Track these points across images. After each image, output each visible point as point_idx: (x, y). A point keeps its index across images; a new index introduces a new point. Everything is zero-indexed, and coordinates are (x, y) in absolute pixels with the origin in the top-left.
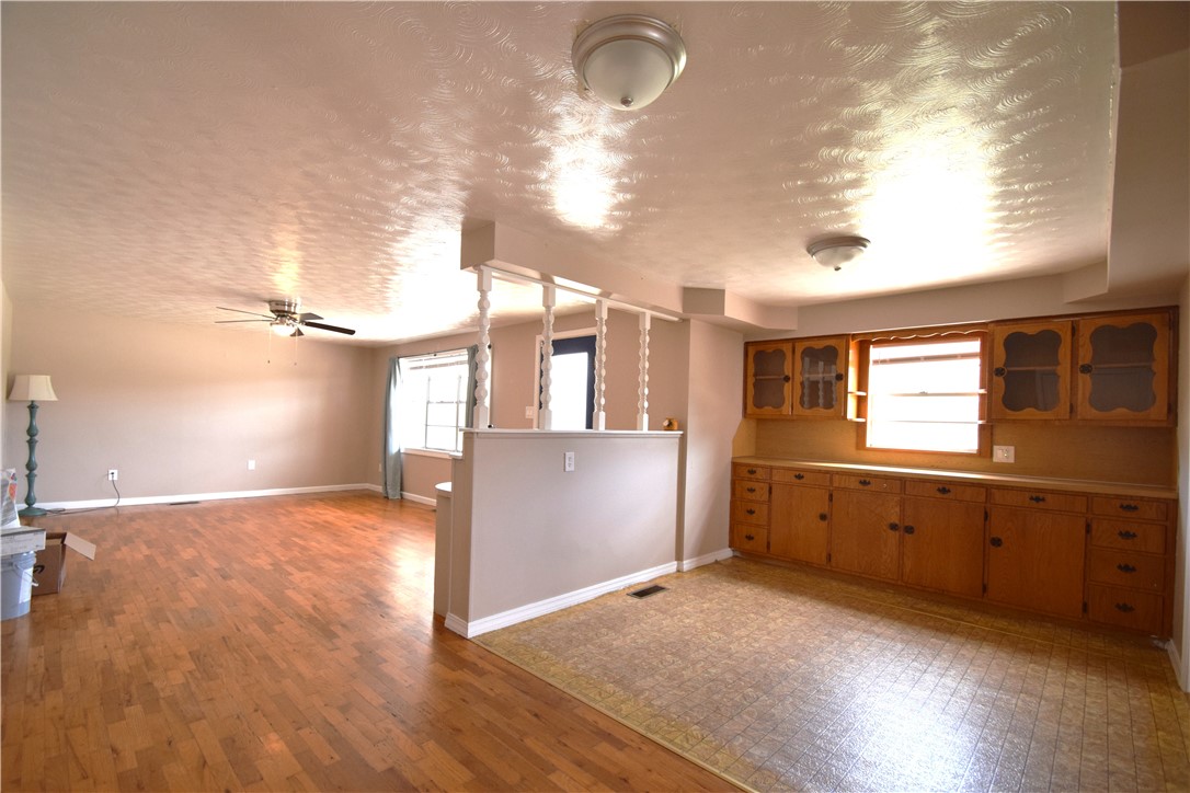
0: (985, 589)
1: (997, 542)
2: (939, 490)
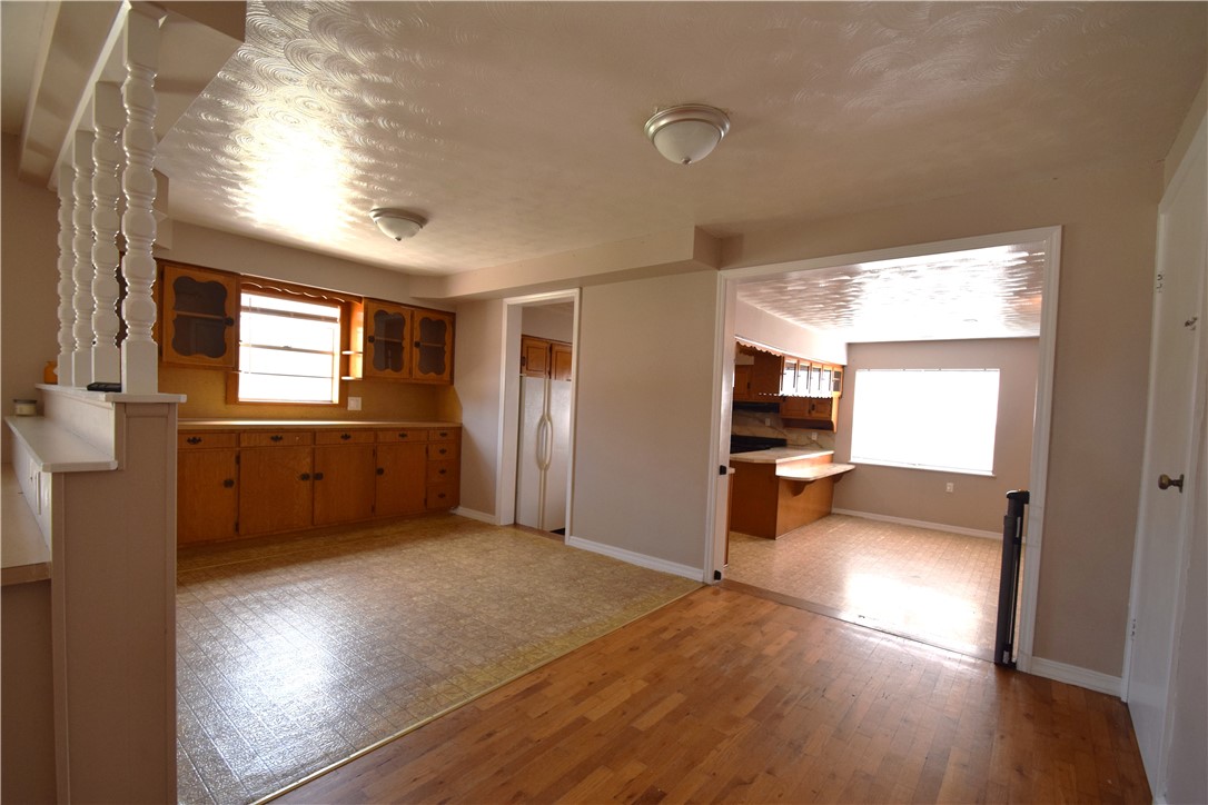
0: (373, 509)
1: (380, 471)
2: (342, 437)
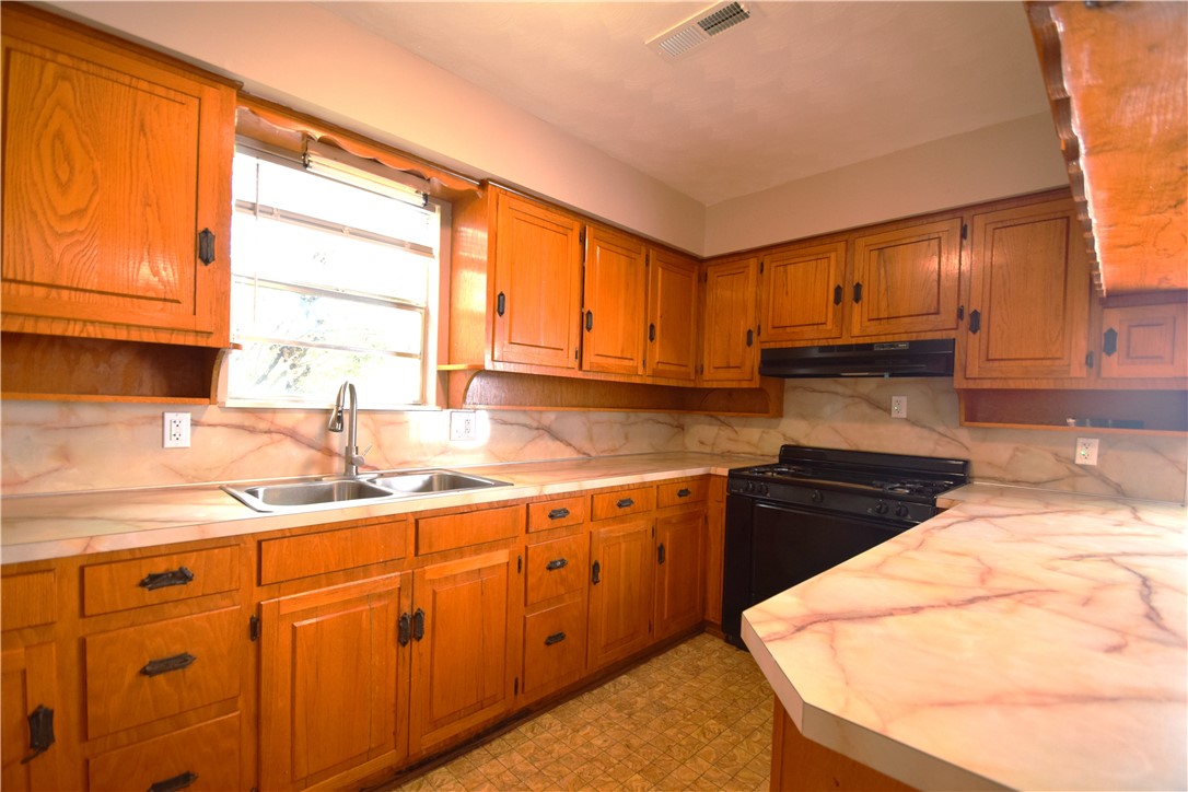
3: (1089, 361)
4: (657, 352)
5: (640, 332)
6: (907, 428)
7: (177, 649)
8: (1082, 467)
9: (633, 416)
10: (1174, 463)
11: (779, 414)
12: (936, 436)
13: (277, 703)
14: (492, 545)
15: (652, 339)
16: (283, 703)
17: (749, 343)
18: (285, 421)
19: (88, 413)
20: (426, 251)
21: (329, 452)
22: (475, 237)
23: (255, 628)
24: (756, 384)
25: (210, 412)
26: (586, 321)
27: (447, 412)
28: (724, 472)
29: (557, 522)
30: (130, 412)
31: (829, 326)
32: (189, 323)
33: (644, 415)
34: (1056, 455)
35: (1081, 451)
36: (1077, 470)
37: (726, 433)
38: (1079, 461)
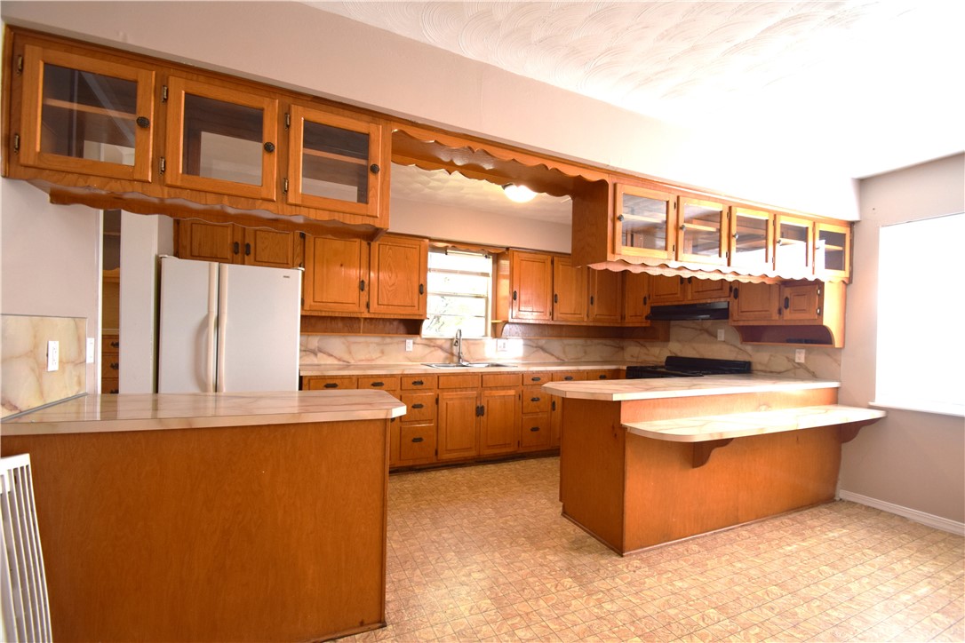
3: (780, 312)
4: (596, 310)
5: (585, 300)
6: (725, 346)
7: (419, 403)
8: (799, 364)
9: (589, 342)
10: (836, 361)
11: (667, 339)
12: (737, 350)
13: (442, 425)
14: (509, 388)
15: (592, 303)
16: (444, 425)
17: (645, 303)
18: (439, 343)
19: (388, 340)
20: (486, 275)
21: (452, 354)
22: (505, 263)
23: (437, 401)
24: (648, 324)
25: (418, 339)
26: (555, 299)
27: (495, 340)
28: (625, 368)
29: (535, 382)
30: (398, 339)
31: (679, 295)
32: (417, 312)
33: (596, 341)
34: (787, 358)
35: (797, 355)
36: (796, 365)
37: (643, 351)
38: (797, 361)
